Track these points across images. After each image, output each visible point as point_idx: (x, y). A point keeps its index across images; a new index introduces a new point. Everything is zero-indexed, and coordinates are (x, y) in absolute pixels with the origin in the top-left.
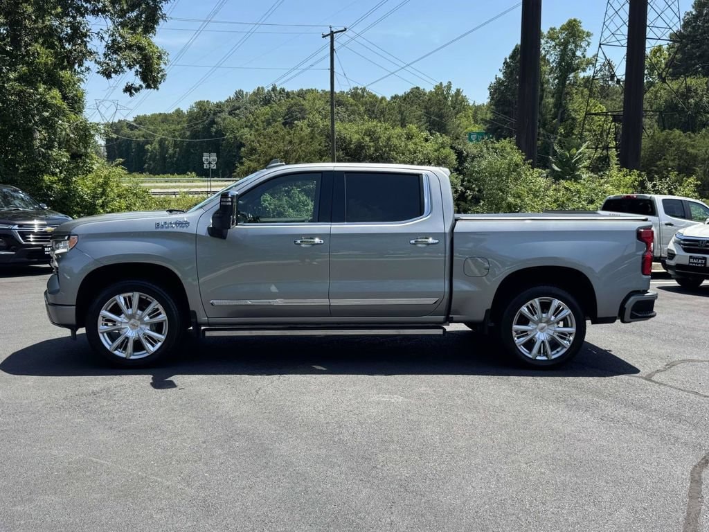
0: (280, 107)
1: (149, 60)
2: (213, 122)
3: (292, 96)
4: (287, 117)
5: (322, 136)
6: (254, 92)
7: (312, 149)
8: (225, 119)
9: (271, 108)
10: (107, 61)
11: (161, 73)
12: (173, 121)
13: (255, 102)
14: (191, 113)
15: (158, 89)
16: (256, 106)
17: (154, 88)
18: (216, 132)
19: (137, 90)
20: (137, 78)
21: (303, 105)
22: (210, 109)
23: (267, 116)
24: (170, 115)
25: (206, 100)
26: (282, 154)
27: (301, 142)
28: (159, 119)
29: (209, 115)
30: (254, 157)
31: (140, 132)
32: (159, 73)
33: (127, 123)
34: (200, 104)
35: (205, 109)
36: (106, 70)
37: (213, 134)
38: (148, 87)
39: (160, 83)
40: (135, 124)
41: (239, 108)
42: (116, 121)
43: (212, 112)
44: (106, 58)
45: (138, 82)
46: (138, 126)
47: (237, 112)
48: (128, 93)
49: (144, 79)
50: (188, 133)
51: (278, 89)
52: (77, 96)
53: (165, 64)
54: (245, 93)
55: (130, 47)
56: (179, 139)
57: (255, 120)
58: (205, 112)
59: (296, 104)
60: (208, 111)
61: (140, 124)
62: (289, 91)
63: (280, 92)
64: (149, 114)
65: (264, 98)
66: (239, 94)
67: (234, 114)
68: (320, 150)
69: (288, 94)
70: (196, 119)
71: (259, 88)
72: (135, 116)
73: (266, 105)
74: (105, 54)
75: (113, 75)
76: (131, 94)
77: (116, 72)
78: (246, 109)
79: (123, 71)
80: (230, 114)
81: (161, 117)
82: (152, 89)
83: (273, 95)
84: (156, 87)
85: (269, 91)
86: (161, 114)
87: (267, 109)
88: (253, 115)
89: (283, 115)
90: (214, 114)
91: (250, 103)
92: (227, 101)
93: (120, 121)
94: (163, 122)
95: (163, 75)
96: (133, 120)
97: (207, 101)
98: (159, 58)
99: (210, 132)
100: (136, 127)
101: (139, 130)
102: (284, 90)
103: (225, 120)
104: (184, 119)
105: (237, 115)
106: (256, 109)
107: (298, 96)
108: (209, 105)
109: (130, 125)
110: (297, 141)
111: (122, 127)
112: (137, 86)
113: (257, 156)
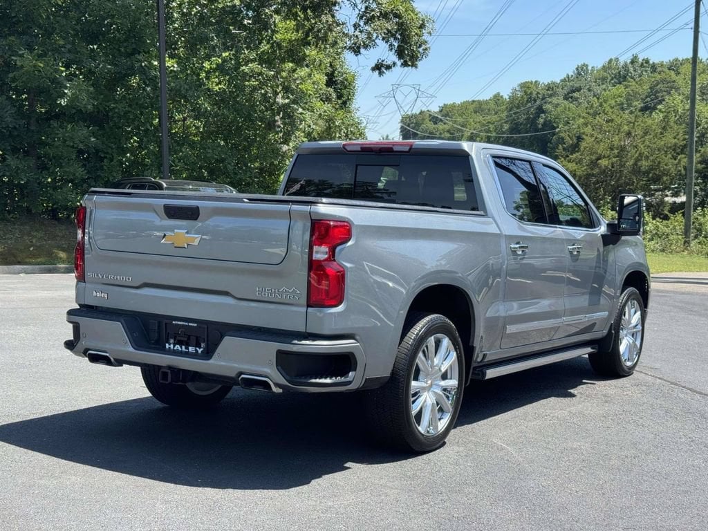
0: (640, 85)
1: (406, 30)
2: (540, 110)
3: (659, 69)
4: (649, 99)
5: (681, 124)
6: (604, 66)
7: (663, 143)
8: (557, 105)
9: (626, 87)
10: (357, 33)
11: (423, 47)
12: (489, 110)
13: (604, 79)
14: (512, 98)
15: (416, 67)
16: (604, 86)
17: (412, 66)
18: (545, 124)
19: (388, 67)
20: (391, 53)
21: (674, 81)
22: (538, 93)
23: (618, 100)
24: (486, 102)
25: (534, 81)
26: (616, 151)
27: (646, 133)
28: (471, 108)
29: (535, 101)
30: (574, 156)
31: (446, 126)
32: (420, 46)
33: (430, 115)
34: (525, 86)
35: (531, 93)
36: (355, 44)
37: (540, 126)
38: (405, 64)
39: (420, 60)
40: (440, 117)
41: (579, 90)
42: (416, 111)
43: (540, 96)
44: (356, 29)
45: (392, 57)
46: (442, 118)
47: (576, 95)
48: (377, 72)
49: (400, 53)
50: (506, 127)
51: (640, 60)
52: (347, 80)
53: (430, 33)
54: (590, 68)
55: (385, 15)
56: (494, 134)
57: (601, 105)
58: (530, 98)
59: (663, 81)
60: (534, 95)
61: (446, 115)
62: (656, 62)
63: (642, 65)
64: (458, 102)
65: (618, 75)
66: (581, 71)
67: (572, 97)
68: (675, 145)
69: (654, 68)
70: (518, 107)
71: (611, 61)
72: (442, 105)
73: (620, 83)
74: (355, 25)
75: (362, 50)
76: (381, 73)
77: (366, 46)
78: (589, 90)
79: (375, 45)
80: (566, 98)
81: (474, 105)
82: (410, 68)
83: (631, 69)
84: (414, 65)
85: (626, 63)
86: (474, 101)
87: (620, 89)
88: (598, 99)
89: (643, 97)
90: (543, 99)
91: (595, 82)
92: (563, 81)
93: (421, 113)
94: (475, 112)
95: (426, 49)
96: (437, 110)
97: (536, 82)
98: (422, 26)
99: (536, 124)
100: (441, 120)
101: (445, 124)
102: (647, 62)
103: (557, 107)
104: (504, 107)
105: (576, 99)
106: (605, 90)
107: (669, 69)
108: (537, 88)
109: (434, 117)
110: (639, 132)
111: (423, 119)
112: (389, 63)
113: (578, 154)
